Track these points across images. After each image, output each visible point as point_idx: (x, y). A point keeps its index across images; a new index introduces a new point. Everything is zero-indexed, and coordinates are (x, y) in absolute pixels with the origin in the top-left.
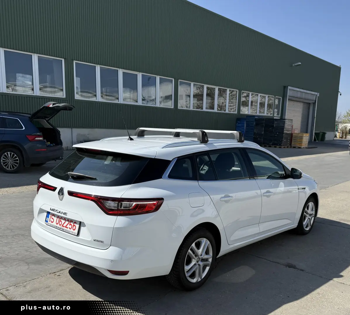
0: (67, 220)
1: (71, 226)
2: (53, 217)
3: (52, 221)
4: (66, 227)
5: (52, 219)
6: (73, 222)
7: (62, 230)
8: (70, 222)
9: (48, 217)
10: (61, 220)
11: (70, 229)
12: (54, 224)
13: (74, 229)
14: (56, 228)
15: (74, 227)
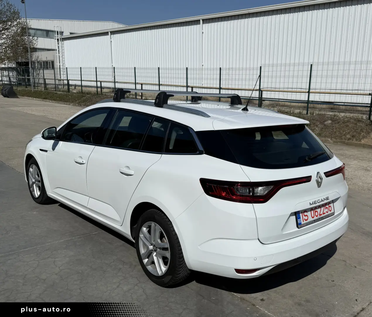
0: (322, 207)
1: (327, 209)
2: (305, 214)
3: (306, 218)
4: (324, 214)
5: (305, 216)
6: (328, 204)
7: (321, 219)
8: (325, 206)
9: (300, 218)
10: (316, 210)
11: (327, 212)
12: (310, 219)
13: (330, 210)
14: (315, 221)
15: (330, 208)
